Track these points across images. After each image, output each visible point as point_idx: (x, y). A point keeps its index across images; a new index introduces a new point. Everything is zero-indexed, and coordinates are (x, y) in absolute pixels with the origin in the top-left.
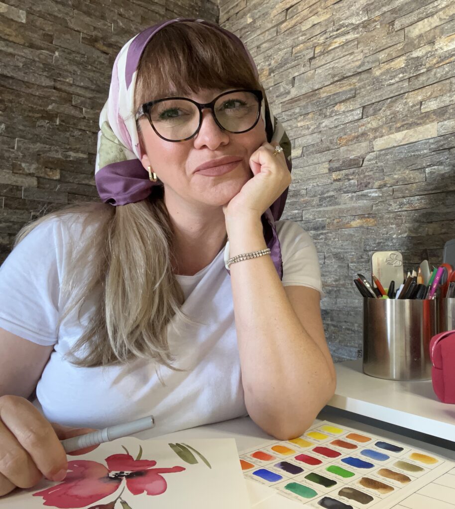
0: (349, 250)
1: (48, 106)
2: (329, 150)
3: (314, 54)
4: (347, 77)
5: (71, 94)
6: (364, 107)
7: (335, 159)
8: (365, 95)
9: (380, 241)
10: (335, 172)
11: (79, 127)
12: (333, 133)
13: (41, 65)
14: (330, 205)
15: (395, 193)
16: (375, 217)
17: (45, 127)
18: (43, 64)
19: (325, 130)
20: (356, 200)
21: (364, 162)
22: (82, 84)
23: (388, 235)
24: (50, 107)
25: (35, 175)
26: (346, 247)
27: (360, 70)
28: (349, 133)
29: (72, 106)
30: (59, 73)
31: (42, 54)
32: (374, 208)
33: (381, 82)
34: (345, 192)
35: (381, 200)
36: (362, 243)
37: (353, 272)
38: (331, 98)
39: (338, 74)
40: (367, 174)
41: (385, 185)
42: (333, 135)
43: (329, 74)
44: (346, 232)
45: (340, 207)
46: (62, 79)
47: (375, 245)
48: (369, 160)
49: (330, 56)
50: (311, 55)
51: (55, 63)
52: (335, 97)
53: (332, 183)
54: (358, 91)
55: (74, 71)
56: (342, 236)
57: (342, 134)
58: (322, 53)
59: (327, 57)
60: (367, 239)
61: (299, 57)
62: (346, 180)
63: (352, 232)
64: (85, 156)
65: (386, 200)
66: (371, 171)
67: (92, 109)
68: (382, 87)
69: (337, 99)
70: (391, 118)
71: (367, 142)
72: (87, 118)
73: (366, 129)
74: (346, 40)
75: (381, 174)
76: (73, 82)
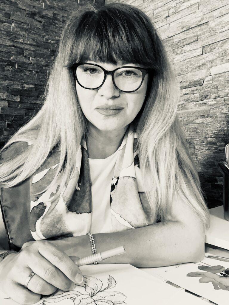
0: (195, 138)
1: (11, 58)
2: (180, 75)
3: (169, 14)
4: (192, 28)
5: (23, 49)
6: (203, 47)
7: (184, 81)
8: (205, 39)
9: (216, 132)
10: (185, 89)
11: (29, 69)
12: (182, 64)
13: (5, 33)
14: (181, 110)
15: (225, 101)
16: (212, 117)
17: (10, 70)
18: (6, 32)
19: (177, 63)
20: (199, 106)
21: (204, 82)
22: (28, 42)
23: (221, 128)
24: (12, 58)
25: (7, 100)
26: (193, 136)
27: (200, 23)
28: (194, 64)
29: (24, 56)
30: (15, 37)
31: (5, 26)
32: (211, 111)
33: (215, 30)
34: (191, 102)
35: (216, 106)
36: (204, 133)
37: (197, 151)
38: (181, 42)
39: (185, 26)
40: (206, 90)
41: (219, 97)
42: (183, 65)
43: (179, 27)
44: (193, 126)
45: (188, 111)
46: (17, 40)
47: (212, 134)
48: (208, 81)
49: (179, 14)
50: (167, 15)
51: (13, 31)
52: (184, 41)
53: (182, 96)
54: (199, 37)
55: (23, 34)
56: (189, 129)
57: (189, 65)
58: (175, 13)
59: (178, 15)
60: (207, 130)
61: (159, 16)
62: (192, 94)
63: (196, 126)
64: (33, 86)
65: (220, 106)
66: (209, 88)
67: (35, 57)
68: (216, 33)
69: (185, 42)
70: (223, 54)
71: (206, 70)
72: (32, 63)
73: (205, 61)
74: (191, 4)
75: (216, 90)
76: (24, 42)
